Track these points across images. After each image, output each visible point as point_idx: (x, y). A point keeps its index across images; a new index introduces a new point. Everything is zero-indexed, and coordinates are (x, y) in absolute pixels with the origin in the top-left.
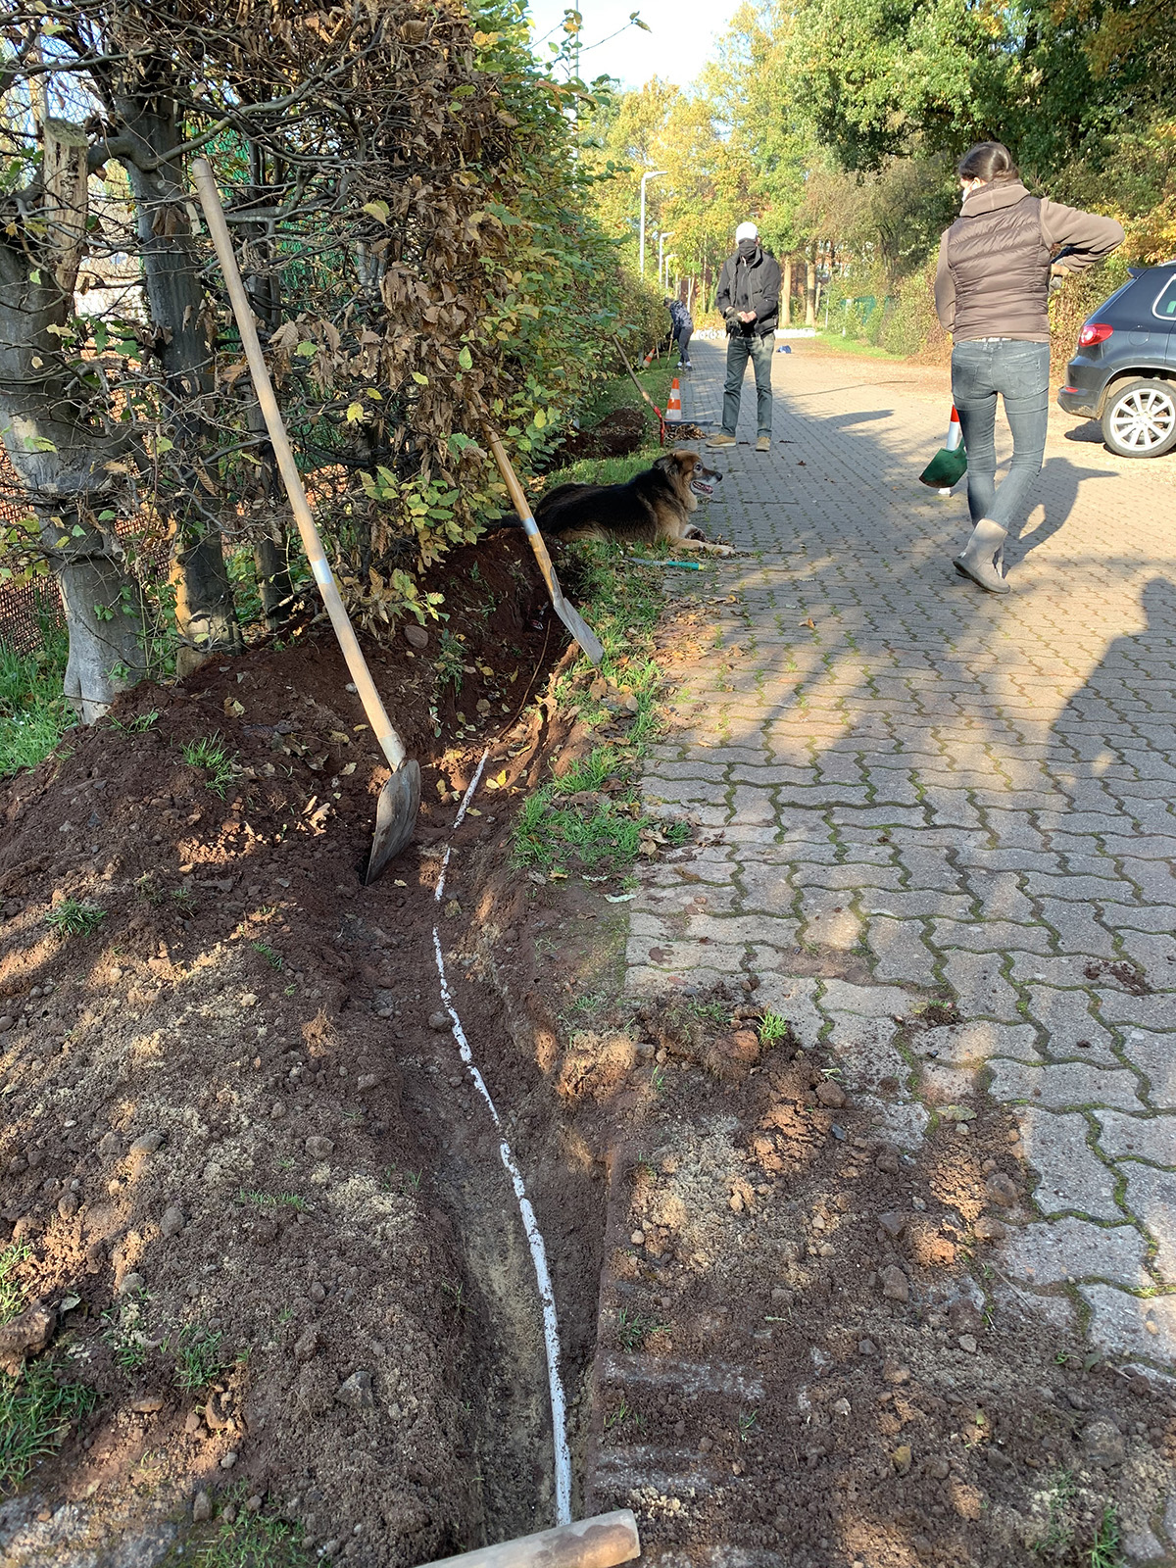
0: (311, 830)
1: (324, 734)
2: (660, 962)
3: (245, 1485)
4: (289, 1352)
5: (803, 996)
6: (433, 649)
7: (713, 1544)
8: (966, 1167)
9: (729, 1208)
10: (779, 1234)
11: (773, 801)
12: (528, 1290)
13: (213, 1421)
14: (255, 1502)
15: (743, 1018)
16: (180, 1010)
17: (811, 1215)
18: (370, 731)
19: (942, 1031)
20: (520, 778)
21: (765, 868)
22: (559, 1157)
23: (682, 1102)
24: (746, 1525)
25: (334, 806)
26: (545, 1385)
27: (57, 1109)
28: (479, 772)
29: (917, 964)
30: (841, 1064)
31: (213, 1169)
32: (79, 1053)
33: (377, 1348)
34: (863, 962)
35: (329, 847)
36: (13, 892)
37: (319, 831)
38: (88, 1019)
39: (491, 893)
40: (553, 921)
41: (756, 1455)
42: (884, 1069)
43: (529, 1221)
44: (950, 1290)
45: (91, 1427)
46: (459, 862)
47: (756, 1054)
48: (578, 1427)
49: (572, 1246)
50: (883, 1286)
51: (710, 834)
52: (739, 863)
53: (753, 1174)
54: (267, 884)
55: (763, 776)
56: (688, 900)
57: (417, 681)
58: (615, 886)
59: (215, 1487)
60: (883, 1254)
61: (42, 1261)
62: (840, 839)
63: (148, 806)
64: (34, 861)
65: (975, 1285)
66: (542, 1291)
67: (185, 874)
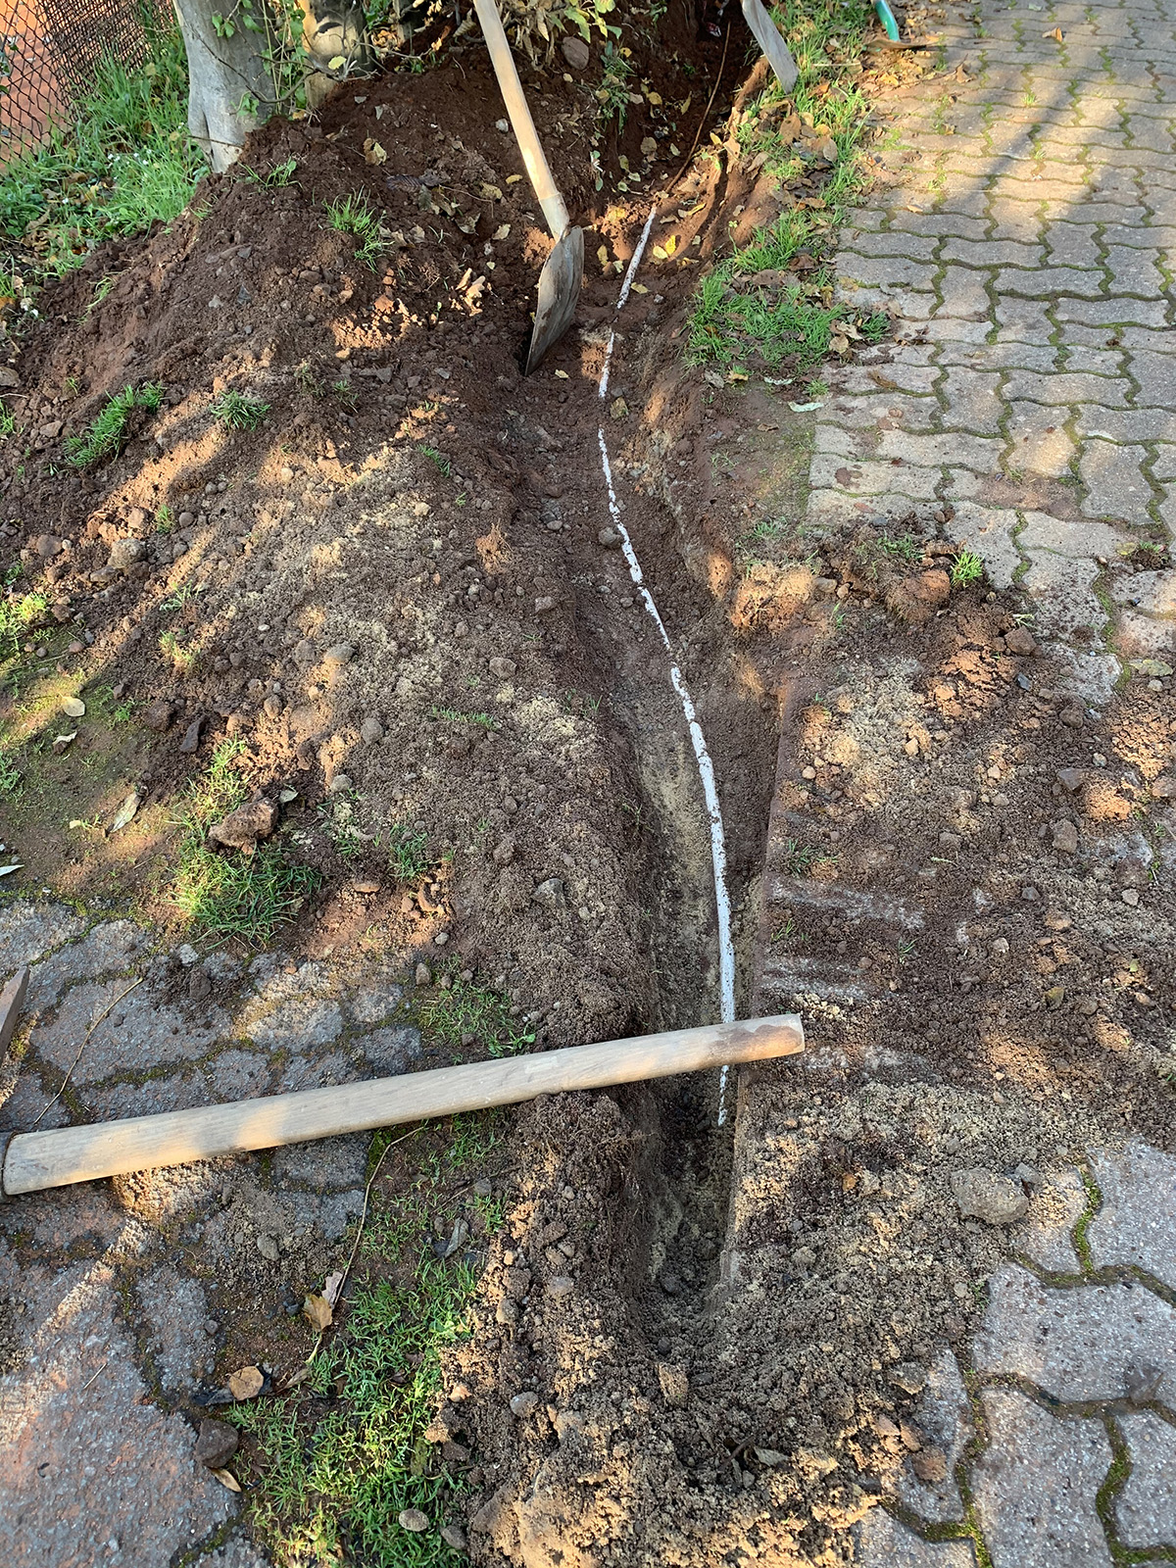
0: (467, 310)
1: (474, 188)
2: (847, 485)
3: (457, 960)
4: (489, 856)
5: (1000, 531)
6: (594, 70)
7: (868, 1045)
8: (1154, 725)
9: (904, 752)
10: (953, 782)
11: (988, 288)
12: (696, 806)
13: (425, 906)
14: (467, 975)
15: (935, 556)
16: (356, 518)
17: (987, 765)
18: (526, 183)
19: (1147, 577)
20: (691, 246)
21: (972, 375)
22: (729, 683)
23: (861, 641)
24: (899, 1033)
25: (489, 279)
26: (712, 891)
27: (249, 613)
28: (645, 237)
29: (1131, 499)
30: (1034, 609)
31: (405, 685)
32: (262, 557)
33: (568, 860)
34: (1071, 493)
35: (487, 330)
36: (173, 377)
37: (475, 311)
38: (266, 521)
39: (662, 394)
40: (731, 433)
41: (912, 976)
42: (1080, 617)
43: (699, 743)
44: (1118, 844)
45: (319, 900)
46: (625, 352)
47: (945, 595)
48: (742, 930)
49: (740, 770)
50: (1052, 838)
51: (910, 329)
52: (943, 368)
53: (931, 720)
54: (426, 374)
55: (981, 254)
56: (881, 412)
57: (576, 116)
58: (800, 391)
59: (434, 959)
60: (1057, 806)
61: (257, 755)
62: (1063, 340)
63: (297, 279)
64: (188, 343)
65: (1144, 842)
66: (710, 809)
67: (343, 361)
